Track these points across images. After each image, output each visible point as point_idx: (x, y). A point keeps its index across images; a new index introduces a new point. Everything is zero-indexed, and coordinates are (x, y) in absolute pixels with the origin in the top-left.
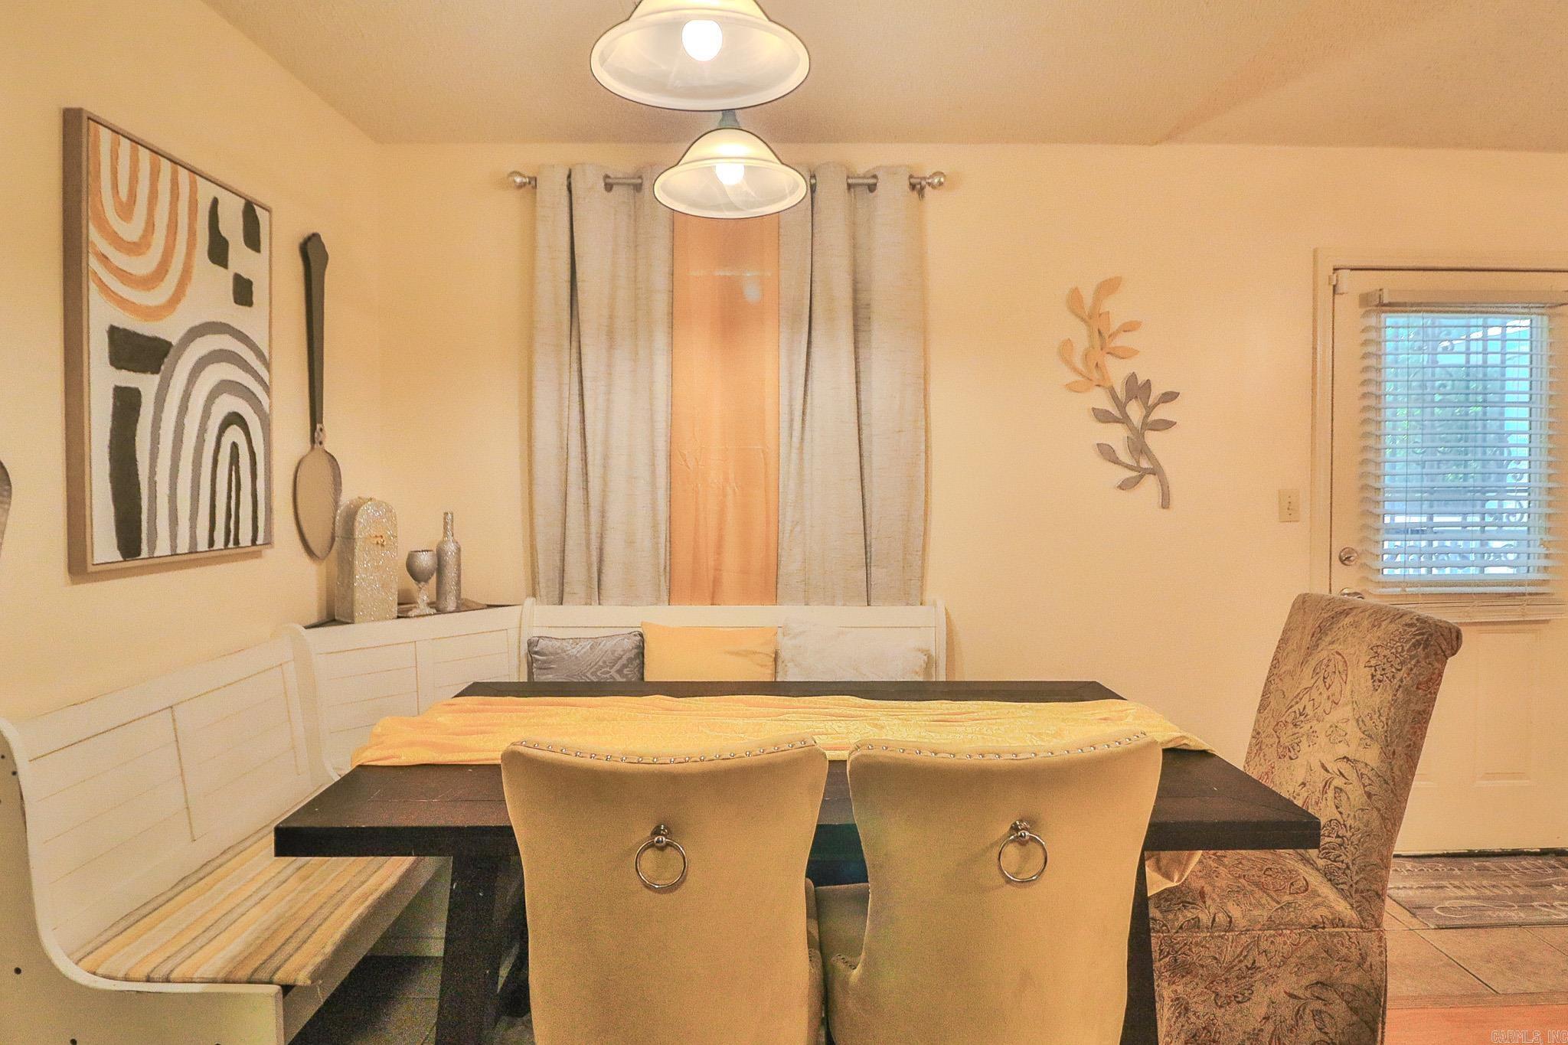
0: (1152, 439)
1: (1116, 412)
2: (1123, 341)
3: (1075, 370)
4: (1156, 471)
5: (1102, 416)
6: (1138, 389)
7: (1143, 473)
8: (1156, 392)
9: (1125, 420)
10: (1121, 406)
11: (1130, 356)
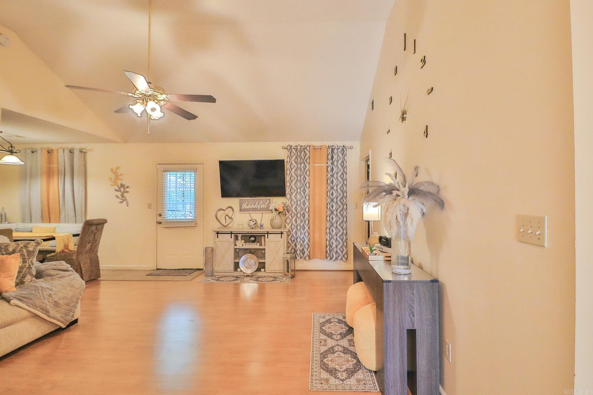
0: (125, 194)
1: (119, 190)
2: (120, 177)
3: (112, 182)
4: (126, 200)
5: (116, 190)
6: (122, 186)
7: (124, 200)
8: (126, 186)
9: (120, 191)
10: (119, 189)
11: (121, 180)
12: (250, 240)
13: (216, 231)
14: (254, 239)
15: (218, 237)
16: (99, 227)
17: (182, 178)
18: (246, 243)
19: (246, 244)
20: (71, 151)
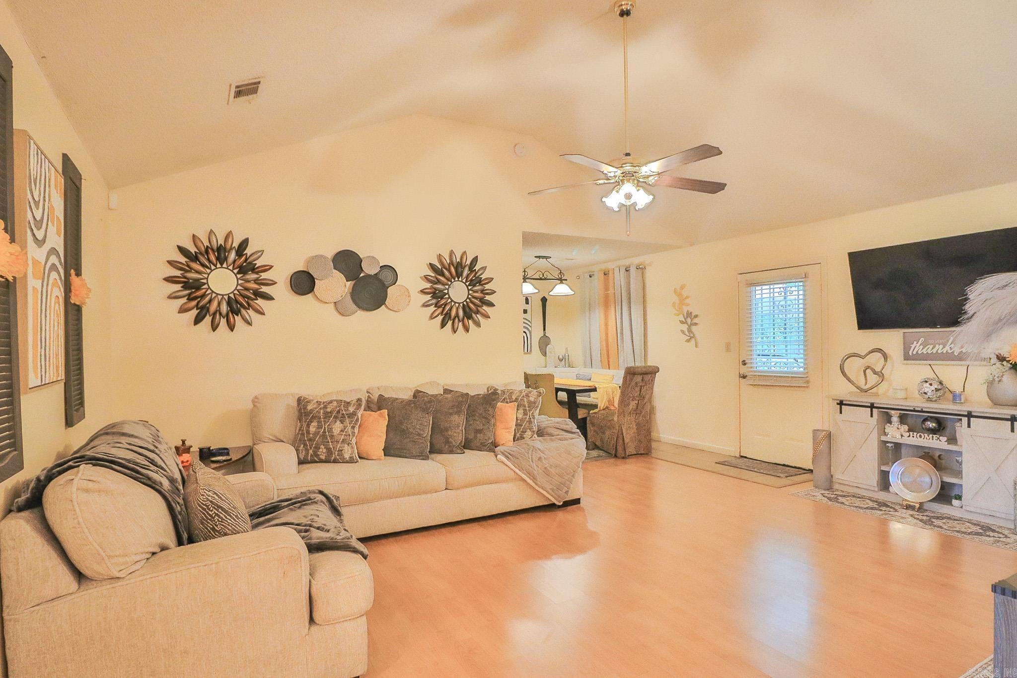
0: (694, 328)
1: (684, 321)
2: (687, 301)
3: (674, 310)
4: (694, 337)
5: (682, 322)
6: (689, 314)
7: (692, 337)
8: (694, 314)
10: (685, 319)
11: (688, 305)
12: (924, 426)
13: (836, 400)
14: (934, 425)
15: (841, 412)
16: (647, 377)
17: (783, 294)
18: (911, 433)
19: (911, 435)
20: (627, 269)
